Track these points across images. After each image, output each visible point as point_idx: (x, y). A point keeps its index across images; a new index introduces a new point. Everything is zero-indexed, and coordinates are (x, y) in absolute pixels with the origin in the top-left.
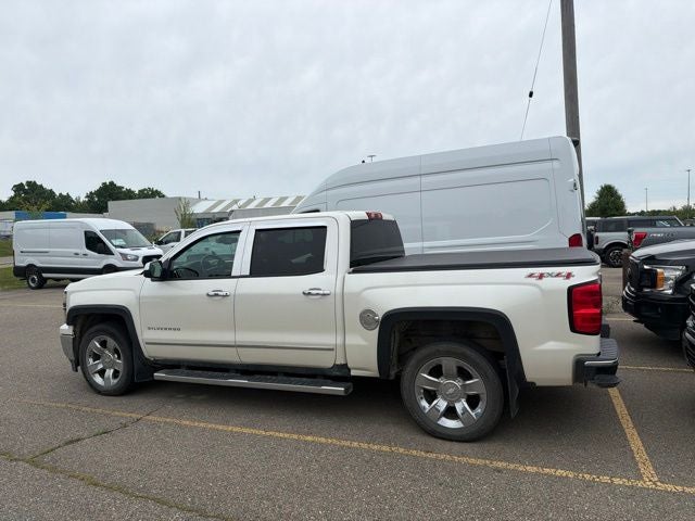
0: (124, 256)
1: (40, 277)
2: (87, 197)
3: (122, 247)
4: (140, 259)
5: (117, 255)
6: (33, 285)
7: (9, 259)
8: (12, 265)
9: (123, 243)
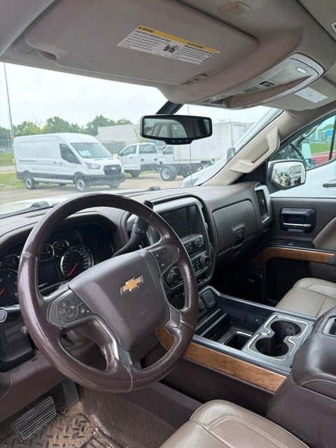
0: (89, 165)
1: (33, 181)
2: (88, 125)
3: (87, 157)
4: (102, 168)
5: (84, 165)
6: (29, 186)
7: (13, 168)
8: (15, 172)
9: (89, 154)
